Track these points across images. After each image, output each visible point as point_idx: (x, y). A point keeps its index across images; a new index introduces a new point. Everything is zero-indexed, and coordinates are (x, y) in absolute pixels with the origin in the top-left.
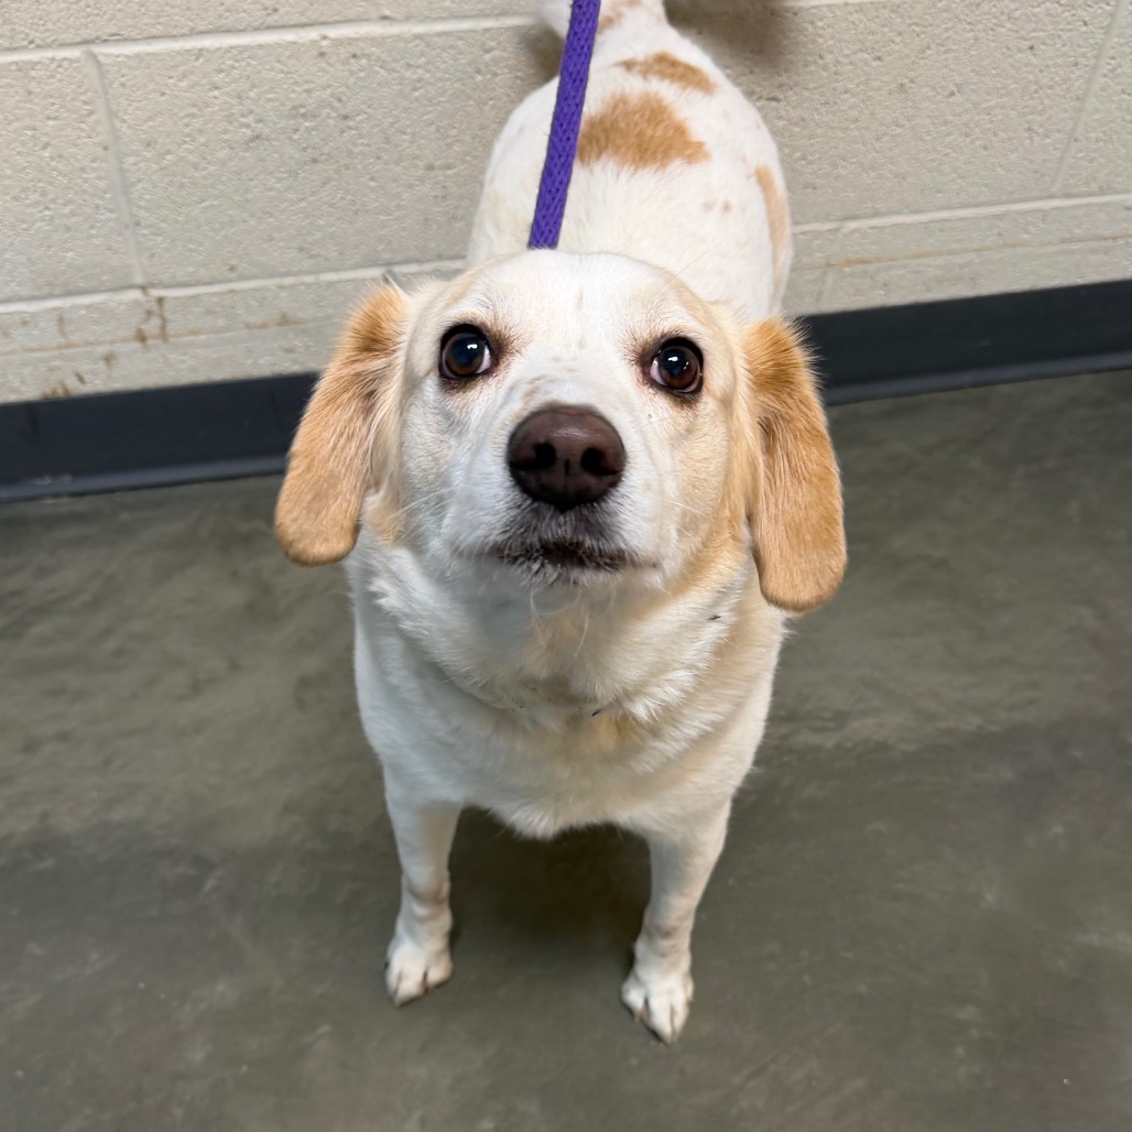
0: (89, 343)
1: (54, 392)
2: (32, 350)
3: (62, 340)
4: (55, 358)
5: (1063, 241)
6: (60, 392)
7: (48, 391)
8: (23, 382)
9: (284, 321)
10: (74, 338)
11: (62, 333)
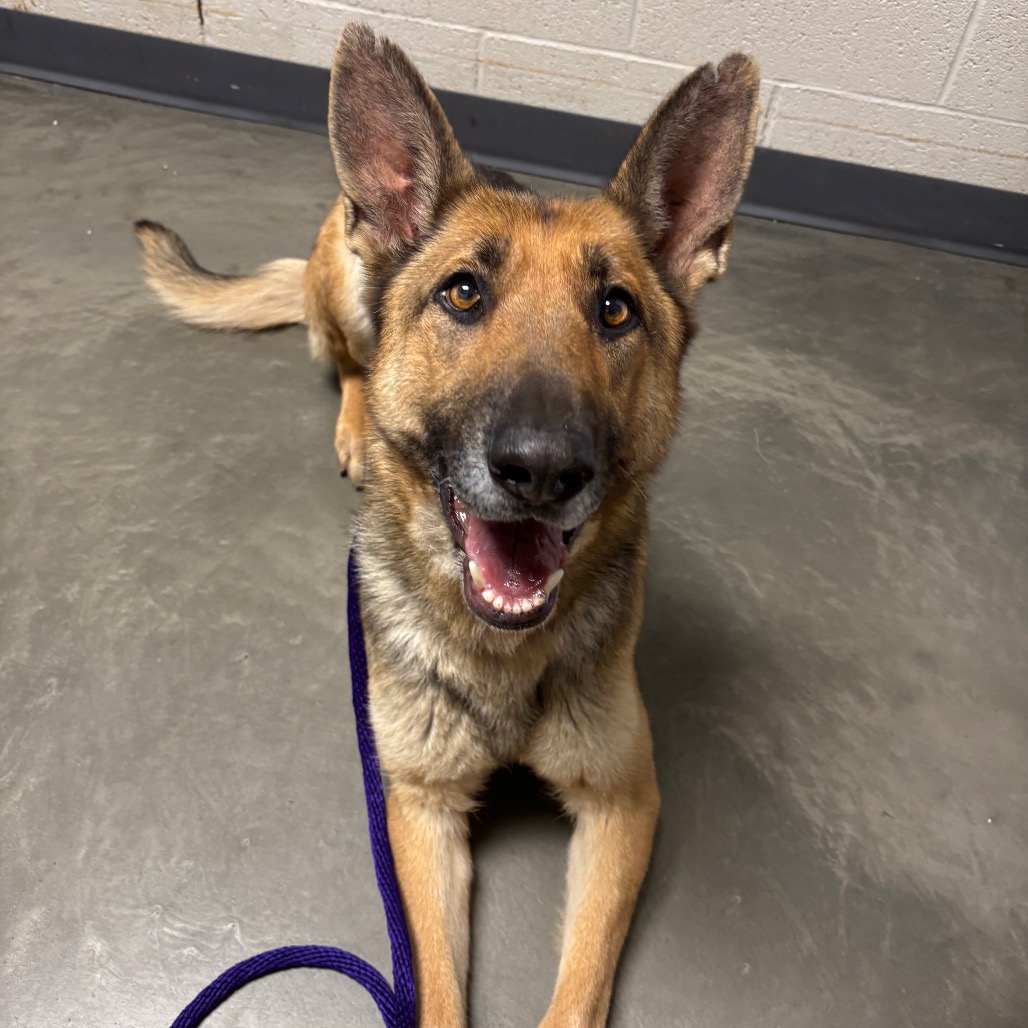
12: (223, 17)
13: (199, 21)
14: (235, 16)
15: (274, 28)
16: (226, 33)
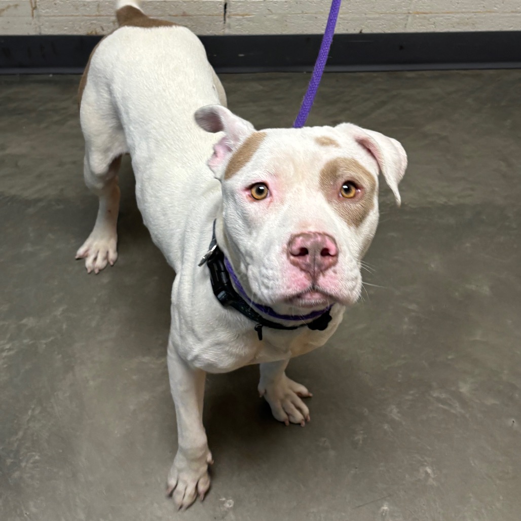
0: (107, 16)
1: (92, 32)
2: (86, 16)
3: (97, 13)
4: (94, 20)
5: (512, 12)
6: (94, 33)
7: (89, 32)
8: (80, 28)
9: (184, 15)
10: (102, 13)
11: (98, 11)
12: (241, 17)
13: (223, 22)
14: (249, 15)
15: (275, 17)
16: (241, 25)
